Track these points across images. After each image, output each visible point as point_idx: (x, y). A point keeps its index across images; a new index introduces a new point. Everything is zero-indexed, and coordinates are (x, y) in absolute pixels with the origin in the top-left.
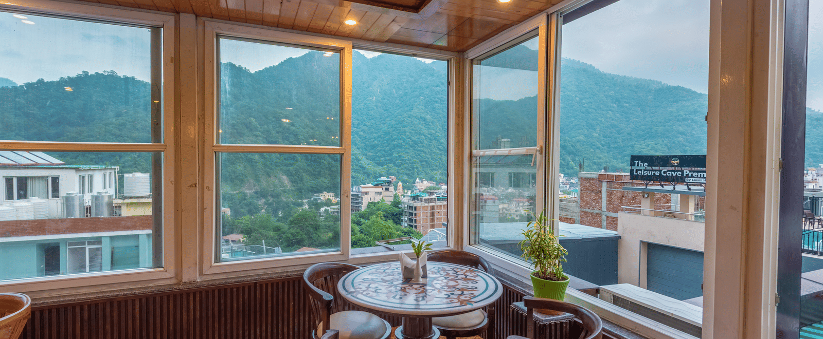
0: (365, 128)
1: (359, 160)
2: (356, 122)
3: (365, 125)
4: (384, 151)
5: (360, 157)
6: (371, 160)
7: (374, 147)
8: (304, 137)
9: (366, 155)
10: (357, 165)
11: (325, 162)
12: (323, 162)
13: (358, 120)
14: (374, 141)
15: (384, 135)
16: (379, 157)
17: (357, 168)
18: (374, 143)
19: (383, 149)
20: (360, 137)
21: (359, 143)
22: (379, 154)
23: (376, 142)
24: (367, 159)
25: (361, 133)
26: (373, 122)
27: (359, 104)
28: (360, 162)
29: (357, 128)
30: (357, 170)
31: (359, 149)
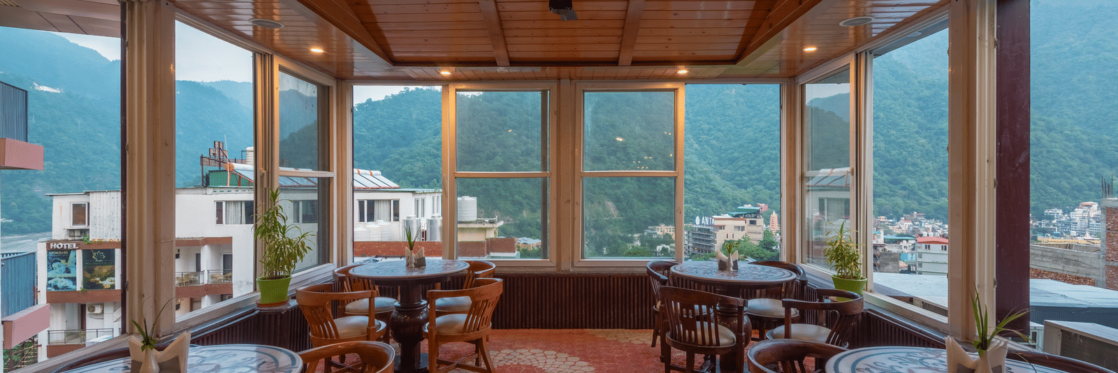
0: (720, 134)
1: (710, 181)
2: (706, 126)
3: (719, 130)
4: (749, 166)
5: (711, 176)
6: (728, 180)
7: (732, 161)
8: (635, 151)
9: (721, 173)
10: (707, 188)
11: (663, 184)
12: (660, 184)
13: (709, 124)
14: (733, 153)
15: (749, 143)
16: (741, 175)
17: (707, 191)
18: (733, 155)
19: (747, 164)
20: (713, 147)
21: (710, 157)
22: (740, 171)
23: (736, 154)
24: (723, 179)
25: (714, 142)
26: (732, 125)
27: (711, 100)
28: (712, 183)
29: (707, 134)
30: (707, 194)
31: (710, 164)
